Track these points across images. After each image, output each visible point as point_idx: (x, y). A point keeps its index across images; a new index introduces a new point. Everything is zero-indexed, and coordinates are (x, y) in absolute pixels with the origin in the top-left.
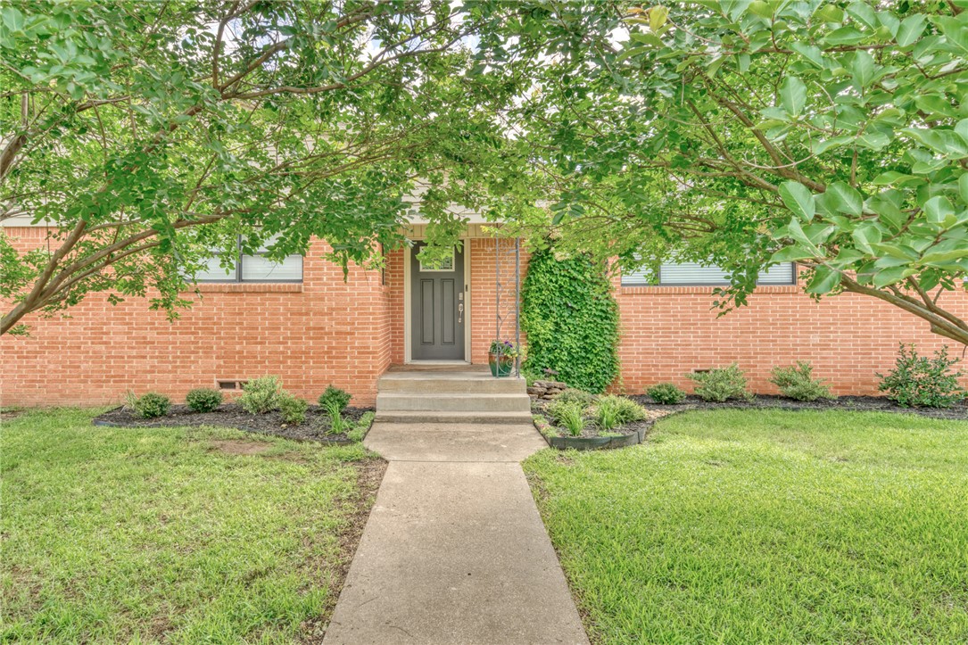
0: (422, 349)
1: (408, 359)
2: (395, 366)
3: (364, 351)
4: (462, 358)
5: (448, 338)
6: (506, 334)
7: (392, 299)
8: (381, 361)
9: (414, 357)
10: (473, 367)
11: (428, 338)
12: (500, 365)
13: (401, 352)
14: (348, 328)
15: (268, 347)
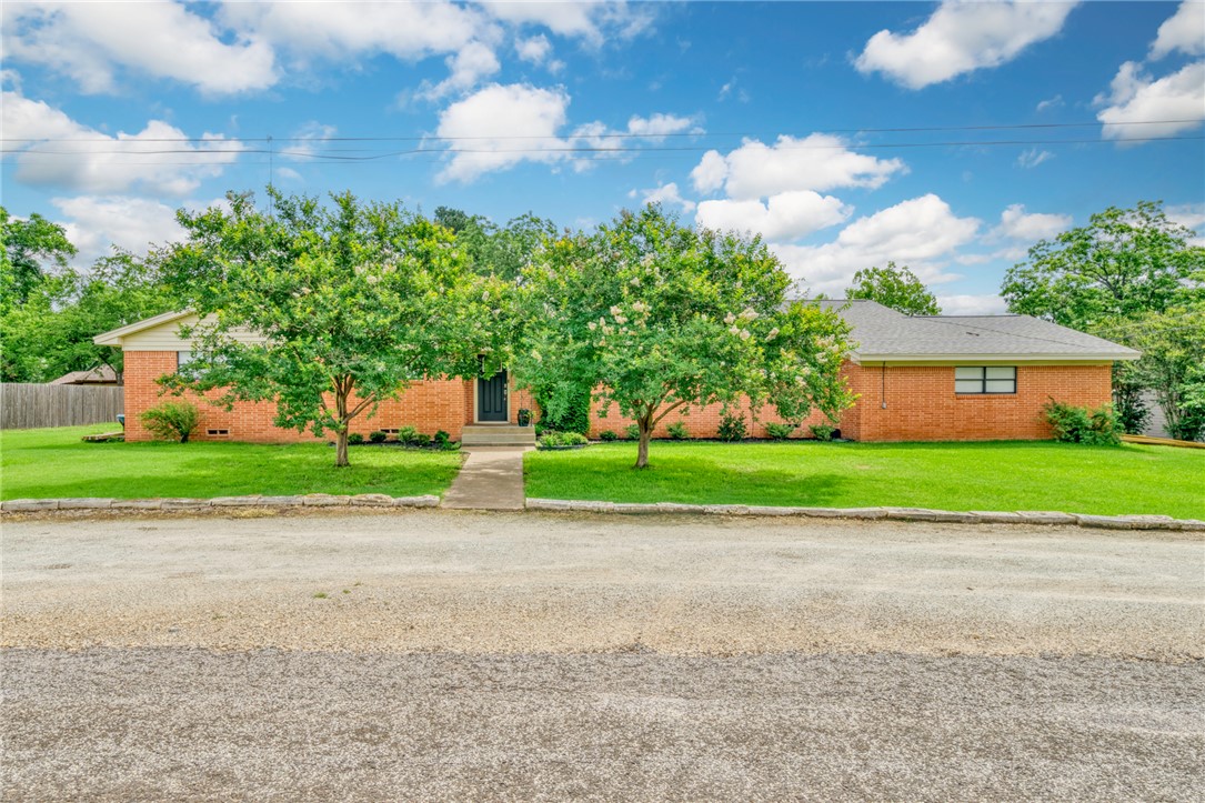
0: (485, 415)
1: (476, 420)
2: (469, 423)
3: (455, 414)
4: (506, 420)
5: (498, 409)
6: (526, 405)
7: (468, 389)
8: (462, 419)
9: (479, 420)
10: (512, 424)
11: (487, 409)
12: (523, 420)
13: (472, 417)
14: (447, 403)
15: (406, 412)
